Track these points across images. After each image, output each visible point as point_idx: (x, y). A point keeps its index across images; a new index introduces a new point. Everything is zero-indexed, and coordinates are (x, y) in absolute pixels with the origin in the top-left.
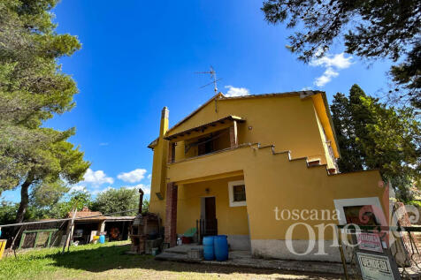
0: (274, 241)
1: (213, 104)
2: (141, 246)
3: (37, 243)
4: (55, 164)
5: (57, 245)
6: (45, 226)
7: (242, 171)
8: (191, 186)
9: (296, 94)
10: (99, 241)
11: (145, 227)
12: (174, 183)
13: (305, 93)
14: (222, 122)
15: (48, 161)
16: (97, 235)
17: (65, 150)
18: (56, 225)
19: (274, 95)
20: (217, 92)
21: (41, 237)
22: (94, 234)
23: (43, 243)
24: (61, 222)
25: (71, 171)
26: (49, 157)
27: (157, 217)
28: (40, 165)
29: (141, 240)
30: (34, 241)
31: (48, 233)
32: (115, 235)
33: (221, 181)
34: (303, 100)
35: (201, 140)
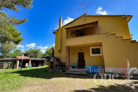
0: (116, 68)
1: (83, 17)
2: (54, 69)
3: (4, 67)
4: (11, 36)
5: (13, 68)
6: (7, 61)
7: (101, 43)
8: (75, 48)
9: (121, 16)
10: (29, 67)
11: (56, 62)
12: (69, 46)
13: (124, 16)
14: (92, 23)
15: (7, 34)
16: (28, 64)
17: (14, 31)
18: (11, 61)
19: (111, 15)
20: (85, 13)
21: (5, 65)
22: (27, 64)
23: (6, 67)
24: (13, 60)
25: (16, 40)
26: (7, 33)
27: (59, 59)
28: (4, 36)
29: (54, 67)
30: (3, 67)
31: (8, 64)
32: (34, 65)
33: (87, 47)
34: (123, 18)
35: (77, 31)
